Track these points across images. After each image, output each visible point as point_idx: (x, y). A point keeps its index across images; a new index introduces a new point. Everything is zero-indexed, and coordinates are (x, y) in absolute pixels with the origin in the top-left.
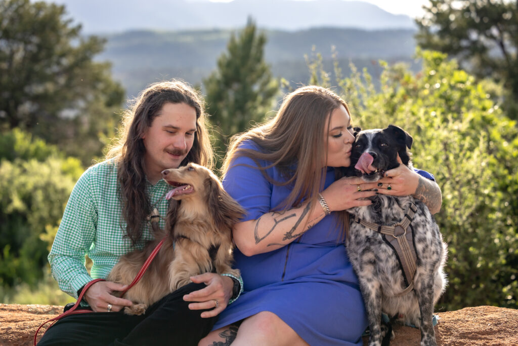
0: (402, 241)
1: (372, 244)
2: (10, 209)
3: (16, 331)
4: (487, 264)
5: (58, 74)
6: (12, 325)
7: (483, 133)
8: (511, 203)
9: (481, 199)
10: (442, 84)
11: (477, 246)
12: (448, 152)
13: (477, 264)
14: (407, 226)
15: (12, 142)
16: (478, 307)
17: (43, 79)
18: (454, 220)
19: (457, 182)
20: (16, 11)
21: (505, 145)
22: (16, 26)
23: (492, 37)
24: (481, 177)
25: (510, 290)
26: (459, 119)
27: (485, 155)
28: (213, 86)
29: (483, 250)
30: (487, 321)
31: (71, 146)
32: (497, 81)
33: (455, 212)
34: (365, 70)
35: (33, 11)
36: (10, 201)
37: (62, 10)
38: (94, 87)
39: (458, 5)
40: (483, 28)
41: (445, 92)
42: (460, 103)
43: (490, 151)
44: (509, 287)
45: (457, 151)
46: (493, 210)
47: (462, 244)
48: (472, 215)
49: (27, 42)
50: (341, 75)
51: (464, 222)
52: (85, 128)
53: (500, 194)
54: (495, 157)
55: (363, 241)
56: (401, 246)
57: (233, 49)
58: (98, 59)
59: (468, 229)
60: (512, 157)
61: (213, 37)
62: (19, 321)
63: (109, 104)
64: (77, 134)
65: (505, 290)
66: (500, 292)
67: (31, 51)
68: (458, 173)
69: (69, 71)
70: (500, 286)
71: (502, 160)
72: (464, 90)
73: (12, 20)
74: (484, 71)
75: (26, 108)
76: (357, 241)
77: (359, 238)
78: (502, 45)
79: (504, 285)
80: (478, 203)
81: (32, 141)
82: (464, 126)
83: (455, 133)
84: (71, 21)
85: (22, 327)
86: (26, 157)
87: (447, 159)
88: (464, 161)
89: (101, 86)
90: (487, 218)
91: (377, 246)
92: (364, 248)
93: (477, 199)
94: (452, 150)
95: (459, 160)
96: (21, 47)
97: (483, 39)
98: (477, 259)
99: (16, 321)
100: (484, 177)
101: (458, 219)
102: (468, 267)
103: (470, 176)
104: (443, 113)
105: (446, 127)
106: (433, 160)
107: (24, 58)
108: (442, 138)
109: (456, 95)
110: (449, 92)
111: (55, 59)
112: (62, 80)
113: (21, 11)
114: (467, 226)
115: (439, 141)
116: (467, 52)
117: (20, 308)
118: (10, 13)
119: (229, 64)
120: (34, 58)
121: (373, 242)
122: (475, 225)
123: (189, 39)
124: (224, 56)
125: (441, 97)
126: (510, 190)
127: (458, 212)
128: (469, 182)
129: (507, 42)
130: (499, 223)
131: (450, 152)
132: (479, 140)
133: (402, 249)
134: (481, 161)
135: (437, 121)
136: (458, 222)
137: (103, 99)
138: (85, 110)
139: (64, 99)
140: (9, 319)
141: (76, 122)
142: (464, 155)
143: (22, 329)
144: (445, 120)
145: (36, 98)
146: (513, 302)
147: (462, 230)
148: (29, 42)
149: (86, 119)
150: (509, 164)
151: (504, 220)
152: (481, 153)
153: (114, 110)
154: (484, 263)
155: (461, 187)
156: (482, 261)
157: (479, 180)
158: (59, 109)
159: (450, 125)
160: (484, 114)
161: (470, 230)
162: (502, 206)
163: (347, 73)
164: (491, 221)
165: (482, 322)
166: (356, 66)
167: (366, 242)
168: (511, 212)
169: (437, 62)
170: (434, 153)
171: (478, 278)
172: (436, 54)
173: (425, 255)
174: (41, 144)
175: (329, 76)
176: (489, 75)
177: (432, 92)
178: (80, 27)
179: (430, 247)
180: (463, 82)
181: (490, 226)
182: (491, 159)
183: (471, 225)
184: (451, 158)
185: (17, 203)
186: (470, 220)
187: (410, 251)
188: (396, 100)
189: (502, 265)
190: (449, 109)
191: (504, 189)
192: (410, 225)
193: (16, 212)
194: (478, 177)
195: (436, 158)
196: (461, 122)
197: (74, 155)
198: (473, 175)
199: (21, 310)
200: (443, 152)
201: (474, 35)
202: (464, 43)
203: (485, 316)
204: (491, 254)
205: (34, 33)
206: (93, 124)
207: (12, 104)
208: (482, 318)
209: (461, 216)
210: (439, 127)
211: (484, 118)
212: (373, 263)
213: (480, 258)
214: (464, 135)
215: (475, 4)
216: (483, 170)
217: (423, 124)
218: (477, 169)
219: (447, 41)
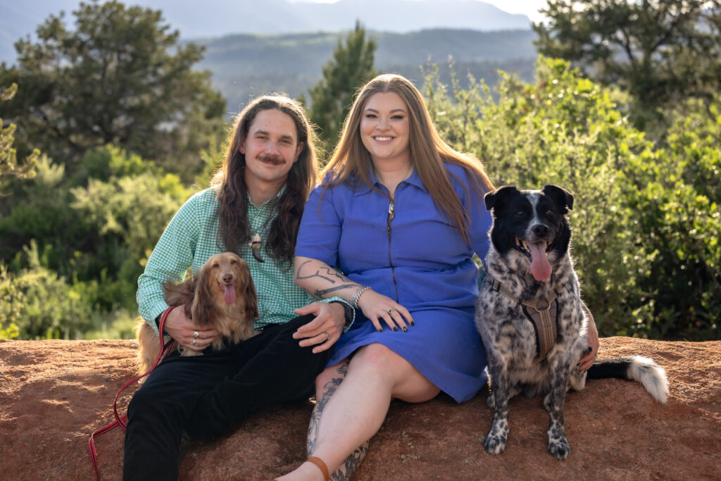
0: (545, 316)
1: (514, 317)
2: (104, 230)
3: (118, 369)
4: (616, 287)
5: (153, 85)
6: (114, 363)
7: (612, 147)
8: (641, 221)
9: (609, 217)
10: (565, 94)
11: (606, 267)
12: (574, 168)
13: (606, 286)
14: (552, 301)
15: (106, 159)
16: (610, 338)
17: (139, 90)
18: (582, 240)
19: (584, 200)
20: (109, 18)
21: (632, 157)
22: (110, 35)
23: (617, 41)
24: (609, 194)
25: (640, 314)
26: (584, 131)
27: (613, 170)
28: (319, 96)
29: (611, 271)
30: (620, 353)
31: (170, 162)
32: (623, 88)
33: (582, 232)
34: (482, 80)
35: (127, 18)
36: (105, 222)
37: (158, 15)
38: (193, 99)
39: (580, 7)
40: (607, 31)
41: (570, 103)
42: (586, 114)
43: (618, 166)
44: (639, 310)
45: (584, 167)
46: (621, 229)
47: (589, 266)
48: (600, 234)
49: (120, 52)
50: (459, 87)
51: (592, 242)
52: (184, 141)
53: (628, 211)
54: (624, 172)
55: (505, 313)
56: (542, 322)
57: (339, 56)
58: (196, 68)
59: (595, 249)
60: (641, 171)
61: (319, 41)
62: (122, 358)
63: (209, 116)
64: (175, 148)
65: (635, 313)
66: (630, 316)
67: (125, 61)
68: (584, 191)
69: (165, 81)
70: (629, 309)
71: (630, 174)
72: (589, 99)
73: (105, 28)
74: (609, 78)
75: (121, 121)
76: (497, 310)
77: (500, 309)
78: (628, 50)
79: (634, 308)
80: (607, 222)
81: (128, 157)
82: (590, 140)
83: (581, 148)
84: (167, 27)
85: (125, 364)
86: (121, 173)
87: (573, 175)
88: (591, 177)
89: (200, 96)
90: (616, 238)
91: (519, 321)
92: (504, 320)
93: (606, 218)
94: (578, 166)
95: (586, 176)
96: (115, 56)
97: (606, 43)
98: (606, 281)
99: (118, 358)
100: (612, 194)
101: (585, 239)
102: (596, 291)
103: (597, 194)
104: (567, 126)
105: (572, 140)
106: (558, 176)
107: (118, 68)
108: (567, 153)
109: (581, 105)
110: (574, 102)
111: (150, 68)
112: (158, 91)
113: (115, 17)
114: (595, 246)
115: (564, 156)
116: (590, 57)
117: (122, 344)
118: (103, 20)
119: (336, 72)
120: (128, 68)
121: (516, 316)
122: (602, 246)
123: (292, 43)
124: (331, 64)
125: (565, 108)
126: (639, 206)
127: (585, 232)
128: (596, 199)
129: (633, 46)
130: (628, 242)
131: (576, 168)
132: (607, 155)
133: (543, 324)
134: (610, 178)
135: (562, 135)
136: (585, 243)
137: (203, 110)
138: (184, 123)
139: (161, 111)
140: (111, 356)
141: (175, 135)
142: (591, 171)
143: (125, 367)
144: (570, 133)
145: (131, 111)
146: (643, 325)
147: (589, 250)
148: (124, 51)
149: (185, 131)
150: (638, 179)
151: (634, 239)
152: (609, 169)
153: (214, 121)
154: (612, 285)
155: (588, 205)
156: (610, 283)
157: (607, 197)
158: (157, 122)
159: (576, 139)
160: (612, 126)
161: (598, 251)
162: (632, 223)
163: (465, 85)
164: (620, 240)
165: (614, 354)
166: (475, 76)
167: (508, 314)
168: (641, 230)
169: (559, 70)
170: (558, 169)
171: (606, 302)
172: (559, 62)
173: (568, 332)
174: (137, 160)
175: (446, 88)
176: (614, 81)
177: (554, 103)
178: (177, 33)
179: (573, 325)
180: (587, 92)
181: (619, 246)
182: (620, 174)
183: (599, 245)
184: (577, 174)
185: (112, 224)
186: (598, 240)
187: (551, 328)
188: (517, 111)
189: (631, 288)
190: (574, 120)
191: (633, 205)
192: (556, 300)
193: (111, 233)
194: (606, 194)
195: (561, 174)
196: (588, 136)
197: (172, 171)
198: (601, 192)
199: (124, 346)
200: (569, 168)
201: (597, 39)
202: (587, 47)
203: (617, 349)
204: (620, 276)
205: (128, 41)
206: (192, 138)
207: (106, 117)
208: (615, 349)
209: (588, 236)
210: (564, 141)
211: (611, 130)
212: (512, 336)
213: (609, 281)
214: (591, 149)
215: (598, 6)
216: (611, 187)
217: (547, 138)
218: (605, 186)
219: (568, 46)
